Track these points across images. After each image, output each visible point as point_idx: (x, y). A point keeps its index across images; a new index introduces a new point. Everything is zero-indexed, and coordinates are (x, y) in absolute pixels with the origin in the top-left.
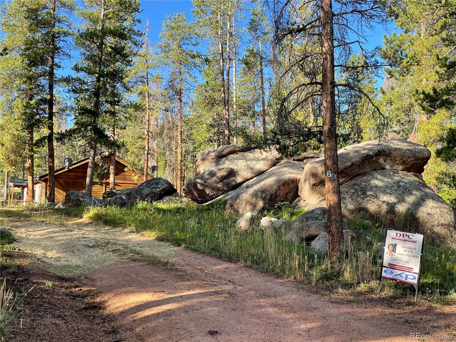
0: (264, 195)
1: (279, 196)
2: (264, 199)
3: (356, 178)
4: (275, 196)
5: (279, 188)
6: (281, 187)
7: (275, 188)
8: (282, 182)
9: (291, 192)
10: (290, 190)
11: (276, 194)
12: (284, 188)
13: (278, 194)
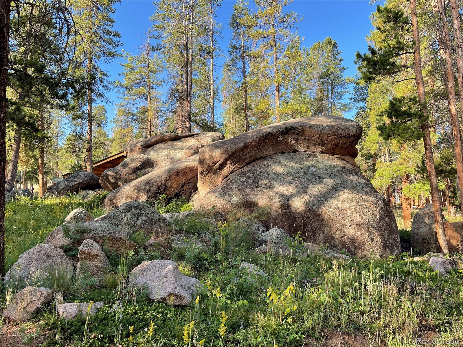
0: (148, 187)
1: (171, 187)
2: (148, 192)
3: (253, 164)
4: (164, 188)
5: (170, 178)
6: (173, 177)
7: (164, 177)
8: (175, 171)
9: (189, 183)
10: (188, 180)
11: (166, 186)
12: (177, 178)
13: (169, 184)
